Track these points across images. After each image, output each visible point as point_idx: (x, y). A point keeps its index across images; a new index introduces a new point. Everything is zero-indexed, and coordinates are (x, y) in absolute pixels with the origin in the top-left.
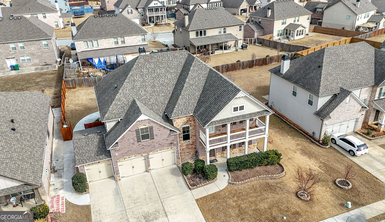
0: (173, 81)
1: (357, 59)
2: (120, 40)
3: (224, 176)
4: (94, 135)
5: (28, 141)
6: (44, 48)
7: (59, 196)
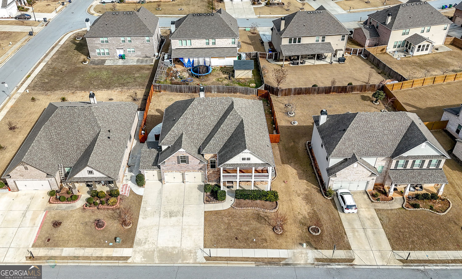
0: (214, 123)
1: (386, 128)
2: (211, 41)
3: (231, 200)
4: (155, 150)
5: (116, 147)
6: (147, 43)
7: (127, 185)
